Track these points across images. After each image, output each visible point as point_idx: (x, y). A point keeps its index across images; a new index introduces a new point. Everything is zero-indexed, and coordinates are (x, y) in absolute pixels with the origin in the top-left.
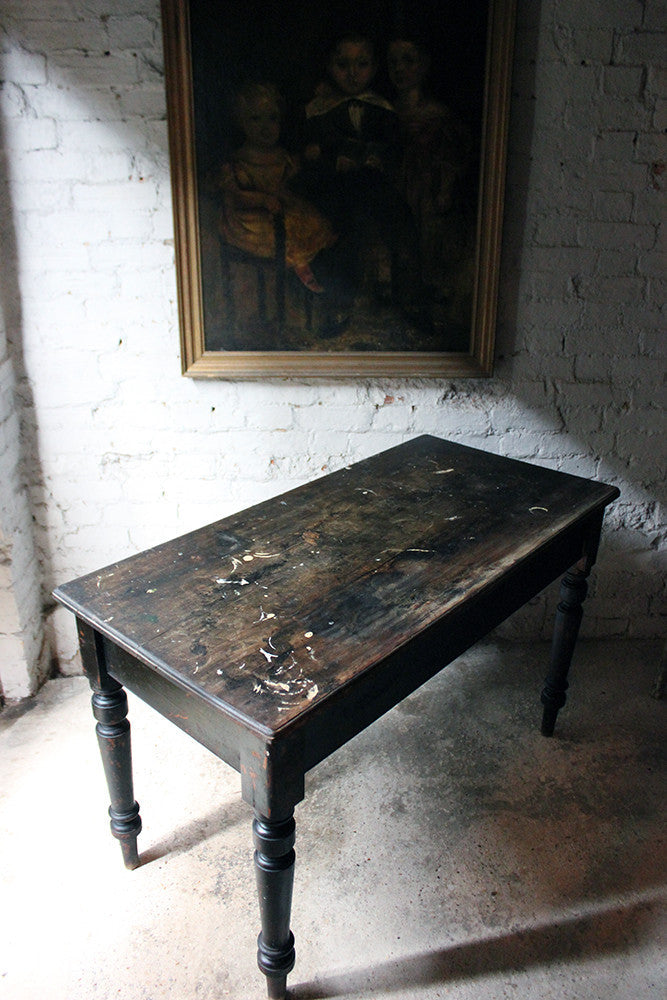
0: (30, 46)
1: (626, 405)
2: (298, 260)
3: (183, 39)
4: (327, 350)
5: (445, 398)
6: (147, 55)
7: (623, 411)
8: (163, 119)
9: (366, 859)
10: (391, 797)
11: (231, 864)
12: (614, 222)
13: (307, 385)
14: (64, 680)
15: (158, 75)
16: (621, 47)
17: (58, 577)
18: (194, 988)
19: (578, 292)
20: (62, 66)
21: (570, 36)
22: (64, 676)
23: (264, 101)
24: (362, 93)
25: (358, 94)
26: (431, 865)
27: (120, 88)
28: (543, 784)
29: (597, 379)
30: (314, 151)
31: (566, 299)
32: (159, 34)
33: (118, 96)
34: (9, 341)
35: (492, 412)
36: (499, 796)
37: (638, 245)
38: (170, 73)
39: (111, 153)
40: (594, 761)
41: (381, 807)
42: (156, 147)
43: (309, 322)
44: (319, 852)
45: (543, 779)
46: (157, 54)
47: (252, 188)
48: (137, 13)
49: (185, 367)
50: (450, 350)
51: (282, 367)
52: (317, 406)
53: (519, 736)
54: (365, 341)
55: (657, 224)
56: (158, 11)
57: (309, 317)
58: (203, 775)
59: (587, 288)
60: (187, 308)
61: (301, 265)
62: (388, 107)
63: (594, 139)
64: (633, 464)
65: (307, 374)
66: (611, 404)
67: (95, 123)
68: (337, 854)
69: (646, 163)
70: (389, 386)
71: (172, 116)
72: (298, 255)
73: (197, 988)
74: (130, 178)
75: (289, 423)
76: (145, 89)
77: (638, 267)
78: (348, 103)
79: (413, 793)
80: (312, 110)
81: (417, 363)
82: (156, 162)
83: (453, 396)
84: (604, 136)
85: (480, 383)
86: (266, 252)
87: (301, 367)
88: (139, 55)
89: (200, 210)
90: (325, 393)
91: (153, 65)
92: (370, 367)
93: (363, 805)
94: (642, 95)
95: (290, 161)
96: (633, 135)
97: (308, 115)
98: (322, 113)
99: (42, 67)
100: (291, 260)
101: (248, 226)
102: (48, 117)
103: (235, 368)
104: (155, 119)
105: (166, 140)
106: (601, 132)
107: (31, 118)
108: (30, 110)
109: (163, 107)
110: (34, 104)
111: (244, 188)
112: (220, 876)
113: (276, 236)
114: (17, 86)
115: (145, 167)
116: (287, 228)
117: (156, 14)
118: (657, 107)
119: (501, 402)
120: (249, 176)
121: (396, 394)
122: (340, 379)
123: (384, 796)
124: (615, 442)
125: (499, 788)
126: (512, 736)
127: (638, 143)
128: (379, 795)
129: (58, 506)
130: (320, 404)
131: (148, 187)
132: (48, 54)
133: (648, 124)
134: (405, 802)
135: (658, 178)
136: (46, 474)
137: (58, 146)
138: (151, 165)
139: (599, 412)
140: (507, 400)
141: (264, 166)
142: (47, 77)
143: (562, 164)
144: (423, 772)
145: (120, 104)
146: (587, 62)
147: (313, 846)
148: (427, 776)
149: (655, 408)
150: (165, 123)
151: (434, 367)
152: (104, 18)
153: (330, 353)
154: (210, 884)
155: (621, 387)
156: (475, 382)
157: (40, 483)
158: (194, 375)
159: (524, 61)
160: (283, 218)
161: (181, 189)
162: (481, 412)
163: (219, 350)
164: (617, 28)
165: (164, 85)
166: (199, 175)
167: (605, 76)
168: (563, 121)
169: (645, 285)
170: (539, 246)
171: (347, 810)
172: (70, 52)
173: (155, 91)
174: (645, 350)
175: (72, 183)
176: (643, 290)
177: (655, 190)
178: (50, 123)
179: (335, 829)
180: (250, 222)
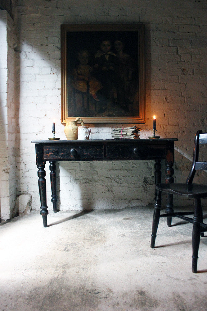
0: (29, 44)
1: (184, 132)
2: (93, 93)
3: (65, 41)
4: (100, 116)
6: (57, 45)
7: (183, 134)
9: (113, 244)
10: (121, 234)
12: (174, 83)
13: (95, 127)
15: (59, 50)
16: (171, 43)
17: (21, 186)
18: (56, 267)
19: (167, 101)
20: (36, 48)
21: (158, 40)
22: (20, 216)
23: (84, 54)
24: (108, 52)
26: (134, 245)
27: (49, 53)
28: (169, 231)
29: (175, 125)
30: (97, 66)
31: (164, 103)
32: (60, 41)
33: (49, 55)
34: (15, 115)
35: (147, 134)
37: (181, 89)
38: (62, 50)
39: (46, 67)
41: (118, 235)
42: (58, 66)
43: (96, 109)
44: (98, 243)
46: (59, 45)
47: (81, 75)
48: (55, 36)
49: (62, 121)
54: (110, 114)
55: (185, 83)
56: (60, 36)
57: (96, 107)
58: (62, 231)
59: (169, 100)
60: (63, 105)
61: (94, 94)
62: (115, 55)
63: (167, 63)
64: (188, 149)
66: (179, 132)
67: (43, 61)
68: (104, 244)
69: (181, 69)
71: (62, 59)
72: (93, 91)
73: (57, 267)
74: (51, 73)
76: (56, 52)
77: (182, 95)
78: (105, 54)
79: (128, 233)
80: (96, 56)
82: (57, 69)
84: (169, 62)
86: (85, 91)
88: (55, 45)
89: (68, 80)
90: (100, 129)
91: (58, 47)
93: (112, 235)
94: (177, 53)
95: (91, 68)
96: (177, 62)
97: (95, 57)
98: (99, 57)
99: (31, 49)
100: (91, 93)
101: (80, 84)
102: (31, 59)
104: (58, 59)
105: (60, 65)
107: (27, 59)
109: (60, 57)
110: (28, 57)
111: (79, 75)
112: (66, 247)
113: (87, 86)
114: (25, 52)
115: (54, 71)
116: (90, 85)
117: (59, 37)
118: (181, 56)
119: (149, 132)
120: (80, 72)
123: (119, 233)
124: (182, 143)
127: (178, 64)
128: (117, 233)
129: (24, 163)
130: (99, 132)
131: (55, 76)
132: (33, 45)
133: (180, 60)
134: (125, 234)
135: (184, 72)
136: (21, 154)
137: (33, 66)
138: (56, 70)
139: (177, 134)
143: (159, 69)
145: (50, 57)
146: (163, 46)
148: (132, 230)
149: (192, 133)
150: (60, 60)
152: (47, 38)
154: (63, 249)
155: (182, 127)
157: (19, 156)
159: (147, 46)
160: (89, 82)
161: (63, 75)
162: (144, 134)
163: (71, 117)
164: (169, 38)
165: (60, 52)
166: (68, 72)
167: (168, 49)
168: (159, 59)
169: (185, 99)
170: (155, 89)
171: (107, 236)
172: (38, 45)
173: (58, 53)
174: (187, 116)
175: (36, 75)
176: (184, 101)
177: (184, 75)
178: (32, 60)
179: (103, 239)
180: (80, 83)
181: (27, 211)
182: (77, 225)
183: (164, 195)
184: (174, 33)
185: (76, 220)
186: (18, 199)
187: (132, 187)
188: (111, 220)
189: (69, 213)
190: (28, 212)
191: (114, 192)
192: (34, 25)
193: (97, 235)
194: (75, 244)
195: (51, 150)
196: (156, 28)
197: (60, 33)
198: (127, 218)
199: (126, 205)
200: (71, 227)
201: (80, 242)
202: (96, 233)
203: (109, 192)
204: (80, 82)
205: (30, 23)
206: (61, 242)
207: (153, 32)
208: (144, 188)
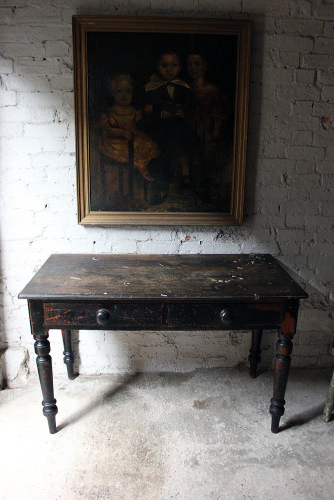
0: (6, 55)
1: (313, 241)
2: (140, 164)
3: (83, 52)
4: (155, 211)
5: (217, 238)
6: (65, 60)
7: (311, 244)
8: (72, 92)
9: (177, 493)
10: (190, 456)
11: (98, 497)
12: (303, 146)
13: (144, 230)
14: (9, 390)
15: (70, 70)
16: (304, 61)
19: (286, 182)
20: (21, 65)
21: (278, 54)
22: (9, 388)
23: (124, 83)
24: (174, 79)
25: (172, 80)
27: (50, 76)
28: (276, 448)
29: (297, 227)
30: (149, 108)
31: (280, 185)
32: (71, 50)
33: (49, 80)
35: (242, 245)
36: (252, 455)
37: (316, 158)
38: (76, 69)
39: (44, 108)
40: (304, 435)
41: (185, 462)
42: (68, 106)
43: (146, 196)
44: (150, 489)
45: (276, 445)
46: (71, 62)
47: (117, 126)
48: (61, 40)
49: (80, 220)
50: (220, 211)
51: (132, 220)
52: (149, 241)
53: (261, 421)
54: (175, 206)
55: (325, 147)
56: (72, 39)
57: (146, 194)
58: (84, 444)
59: (291, 180)
61: (142, 166)
62: (187, 87)
63: (292, 105)
64: (317, 272)
65: (145, 224)
66: (305, 241)
67: (37, 93)
68: (160, 490)
69: (318, 117)
70: (187, 231)
71: (77, 90)
72: (140, 161)
74: (54, 121)
75: (135, 250)
76: (63, 76)
77: (317, 169)
78: (167, 85)
79: (203, 454)
80: (149, 87)
81: (203, 218)
82: (67, 113)
83: (222, 236)
84: (297, 103)
85: (236, 229)
86: (123, 160)
87: (142, 220)
88: (61, 60)
89: (89, 136)
90: (154, 234)
91: (67, 65)
92: (178, 220)
93: (175, 461)
94: (315, 83)
95: (136, 112)
96: (312, 103)
97: (147, 90)
98: (153, 89)
99: (11, 65)
100: (137, 164)
101: (114, 146)
102: (13, 90)
103: (106, 220)
104: (68, 92)
105: (73, 102)
106: (295, 101)
107: (4, 90)
108: (4, 87)
109: (72, 86)
110: (6, 84)
111: (112, 127)
113: (129, 151)
115: (62, 115)
116: (135, 147)
117: (70, 41)
118: (323, 90)
119: (247, 240)
120: (115, 120)
121: (192, 235)
122: (162, 227)
123: (186, 455)
124: (308, 260)
125: (251, 450)
126: (257, 421)
127: (314, 107)
128: (184, 455)
129: (10, 294)
130: (151, 240)
131: (63, 126)
132: (14, 59)
133: (319, 98)
134: (198, 459)
136: (4, 276)
137: (17, 104)
138: (65, 115)
139: (299, 245)
140: (250, 239)
141: (124, 115)
142: (13, 70)
143: (276, 117)
144: (208, 441)
145: (50, 84)
146: (287, 67)
147: (146, 485)
148: (210, 444)
149: (328, 242)
150: (73, 93)
151: (213, 220)
152: (44, 42)
153: (157, 213)
155: (310, 231)
156: (233, 228)
157: (0, 281)
158: (84, 223)
159: (256, 66)
160: (133, 142)
161: (80, 127)
162: (237, 245)
163: (98, 211)
164: (301, 51)
165: (73, 74)
166: (90, 120)
167: (296, 74)
168: (276, 95)
169: (321, 178)
170: (266, 158)
171: (166, 464)
172: (25, 58)
173: (68, 77)
174: (322, 212)
175: (24, 123)
176: (320, 181)
177: (324, 130)
178: (14, 93)
179: (159, 475)
180: (115, 144)
181: (22, 377)
182: (112, 425)
183: (266, 349)
184: (312, 38)
185: (110, 408)
186: (4, 357)
187: (210, 337)
188: (172, 407)
189: (97, 381)
190: (22, 379)
191: (177, 345)
192: (13, 11)
193: (147, 460)
194: (108, 491)
195: (58, 311)
196: (276, 27)
197: (71, 31)
198: (201, 400)
199: (199, 366)
200: (102, 432)
201: (117, 485)
202: (146, 450)
203: (169, 345)
204: (115, 141)
205: (6, 7)
206: (82, 485)
207: (269, 36)
208: (232, 338)
